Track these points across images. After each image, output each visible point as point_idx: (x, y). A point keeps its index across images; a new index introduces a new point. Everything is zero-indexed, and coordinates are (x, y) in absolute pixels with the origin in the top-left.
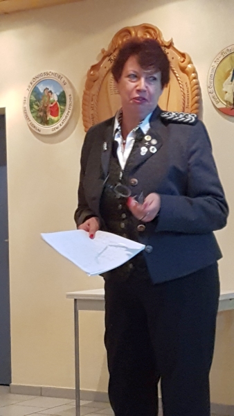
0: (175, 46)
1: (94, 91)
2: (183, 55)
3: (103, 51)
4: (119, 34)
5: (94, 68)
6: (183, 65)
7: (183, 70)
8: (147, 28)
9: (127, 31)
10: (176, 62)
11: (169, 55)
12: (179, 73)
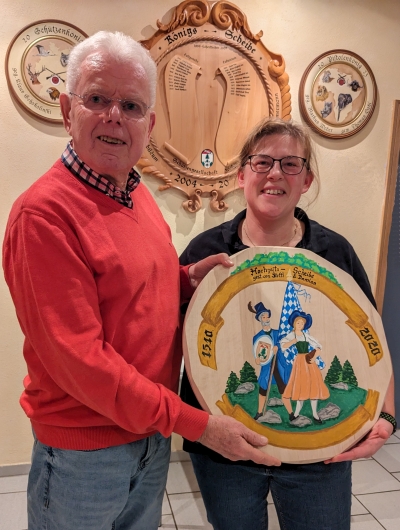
0: (262, 39)
2: (279, 58)
3: (159, 24)
4: (185, 5)
6: (278, 69)
7: (276, 77)
8: (229, 9)
9: (199, 4)
10: (265, 64)
11: (257, 54)
12: (269, 81)
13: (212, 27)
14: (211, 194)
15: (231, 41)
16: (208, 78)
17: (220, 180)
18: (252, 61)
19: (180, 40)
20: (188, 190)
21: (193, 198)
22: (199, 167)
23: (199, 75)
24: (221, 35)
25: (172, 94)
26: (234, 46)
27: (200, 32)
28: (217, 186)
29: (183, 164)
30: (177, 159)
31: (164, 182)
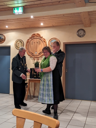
0: (43, 37)
1: (28, 44)
2: (44, 39)
3: (30, 37)
4: (33, 35)
5: (28, 40)
7: (44, 41)
8: (38, 34)
9: (34, 34)
10: (43, 40)
11: (42, 39)
12: (44, 42)
13: (36, 37)
14: (36, 57)
15: (39, 38)
16: (36, 43)
17: (38, 55)
18: (41, 40)
19: (32, 39)
20: (33, 57)
21: (34, 58)
22: (35, 54)
23: (34, 43)
24: (37, 37)
25: (31, 45)
26: (39, 39)
27: (35, 37)
28: (37, 56)
29: (33, 54)
30: (32, 53)
31: (31, 56)
